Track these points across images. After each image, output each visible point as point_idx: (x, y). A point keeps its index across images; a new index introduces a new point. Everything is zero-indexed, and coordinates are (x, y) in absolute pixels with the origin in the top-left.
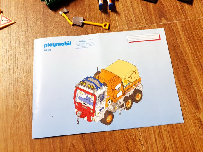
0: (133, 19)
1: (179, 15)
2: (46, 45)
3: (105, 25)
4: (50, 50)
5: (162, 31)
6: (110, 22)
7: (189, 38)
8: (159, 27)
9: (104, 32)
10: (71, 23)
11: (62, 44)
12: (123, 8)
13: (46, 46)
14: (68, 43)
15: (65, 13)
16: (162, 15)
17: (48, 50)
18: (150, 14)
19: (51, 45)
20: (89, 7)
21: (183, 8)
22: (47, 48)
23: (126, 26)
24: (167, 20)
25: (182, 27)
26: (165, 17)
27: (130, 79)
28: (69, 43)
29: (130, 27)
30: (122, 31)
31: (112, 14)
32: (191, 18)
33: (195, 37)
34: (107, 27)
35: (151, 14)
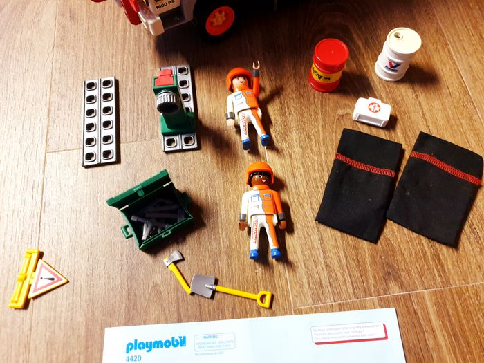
0: (325, 282)
1: (428, 274)
2: (130, 347)
3: (263, 297)
4: (139, 358)
5: (389, 316)
6: (274, 288)
7: (455, 335)
8: (384, 304)
9: (259, 315)
10: (189, 291)
11: (167, 344)
12: (303, 252)
13: (131, 349)
14: (179, 340)
15: (175, 263)
16: (390, 273)
17: (134, 359)
18: (363, 271)
19: (141, 346)
20: (229, 247)
21: (437, 256)
22: (133, 353)
23: (310, 301)
24: (402, 287)
25: (438, 306)
26: (398, 279)
28: (182, 342)
29: (318, 307)
30: (300, 312)
31: (279, 267)
32: (456, 283)
33: (468, 334)
34: (267, 303)
35: (365, 270)
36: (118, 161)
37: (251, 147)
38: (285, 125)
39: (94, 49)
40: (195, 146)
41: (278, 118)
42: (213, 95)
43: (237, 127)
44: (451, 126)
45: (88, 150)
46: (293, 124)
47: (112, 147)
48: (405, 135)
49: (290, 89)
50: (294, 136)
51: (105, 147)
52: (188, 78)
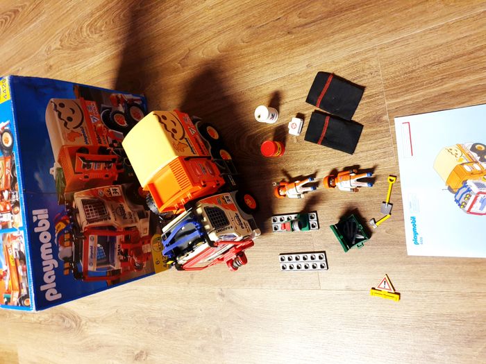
0: (383, 150)
1: (378, 102)
2: (416, 243)
3: (391, 180)
4: (421, 238)
5: (398, 121)
6: (386, 175)
7: (406, 91)
8: (393, 123)
9: (399, 182)
10: (389, 216)
11: (414, 225)
12: (369, 161)
15: (375, 222)
16: (377, 119)
18: (377, 132)
19: (415, 238)
20: (367, 196)
21: (369, 97)
22: (419, 241)
23: (392, 158)
24: (385, 114)
25: (393, 98)
26: (381, 116)
27: (458, 156)
28: (413, 219)
29: (395, 154)
30: (397, 163)
31: (376, 173)
32: (381, 88)
33: (406, 85)
34: (394, 178)
35: (377, 131)
36: (324, 252)
37: (315, 185)
38: (302, 169)
39: (263, 268)
40: (315, 214)
41: (299, 172)
42: (287, 205)
43: (304, 193)
44: (303, 86)
45: (319, 267)
46: (302, 164)
47: (317, 255)
48: (307, 109)
49: (284, 166)
50: (308, 164)
51: (317, 259)
52: (279, 217)
